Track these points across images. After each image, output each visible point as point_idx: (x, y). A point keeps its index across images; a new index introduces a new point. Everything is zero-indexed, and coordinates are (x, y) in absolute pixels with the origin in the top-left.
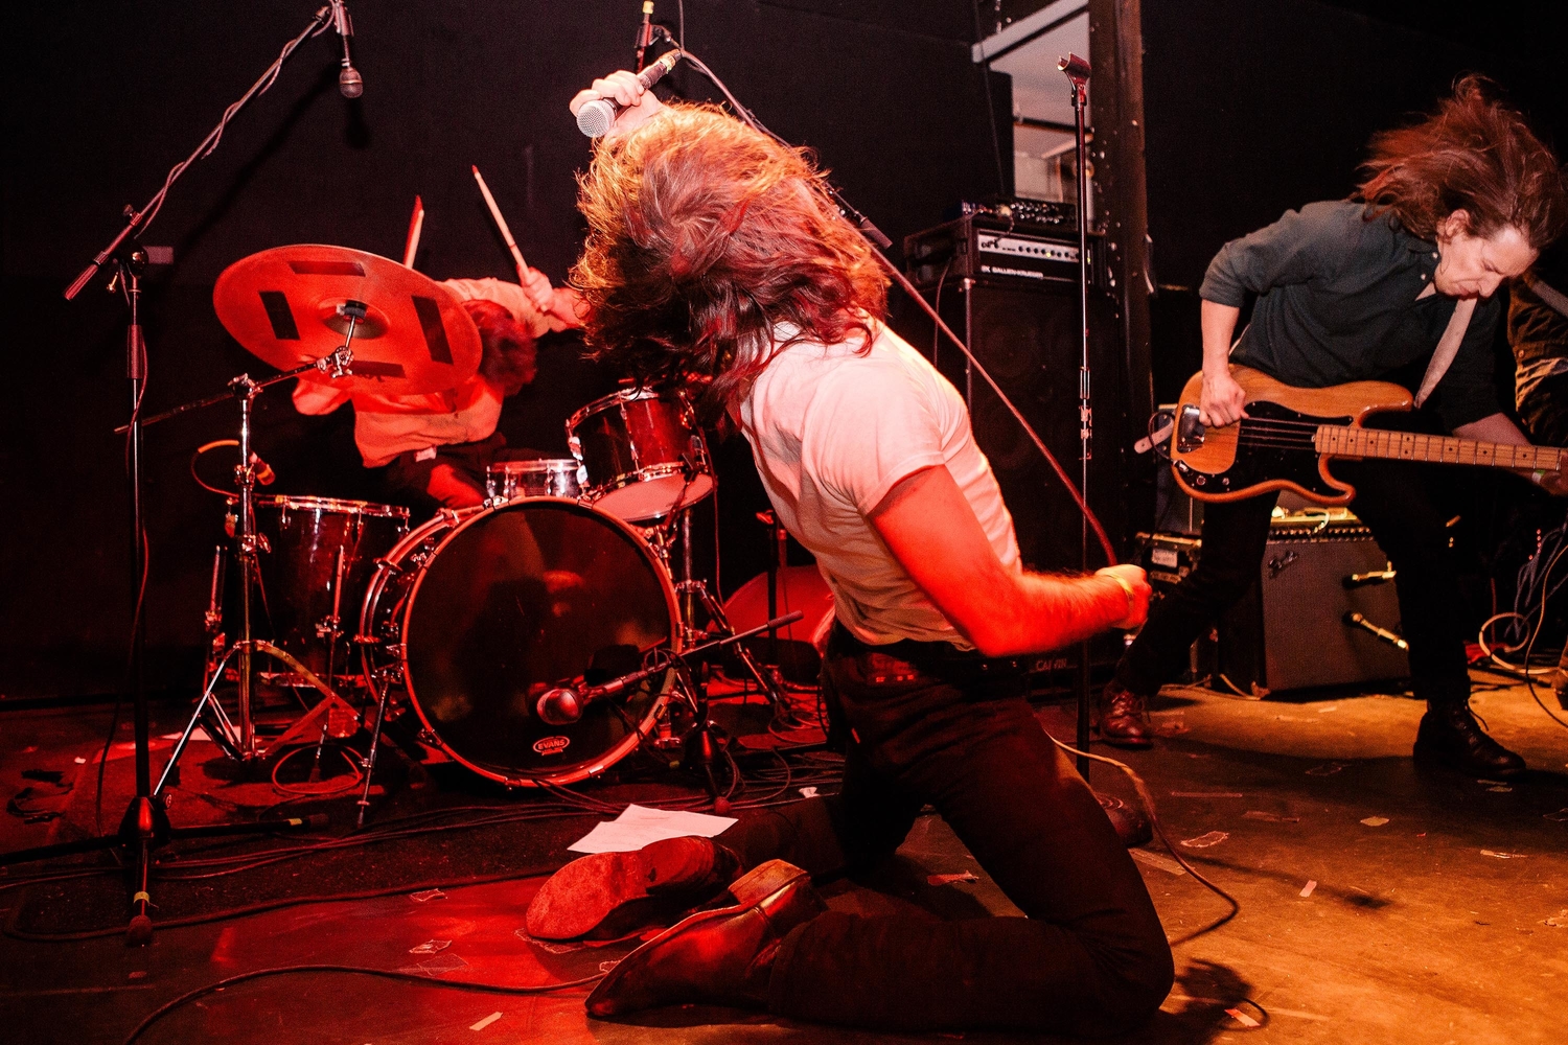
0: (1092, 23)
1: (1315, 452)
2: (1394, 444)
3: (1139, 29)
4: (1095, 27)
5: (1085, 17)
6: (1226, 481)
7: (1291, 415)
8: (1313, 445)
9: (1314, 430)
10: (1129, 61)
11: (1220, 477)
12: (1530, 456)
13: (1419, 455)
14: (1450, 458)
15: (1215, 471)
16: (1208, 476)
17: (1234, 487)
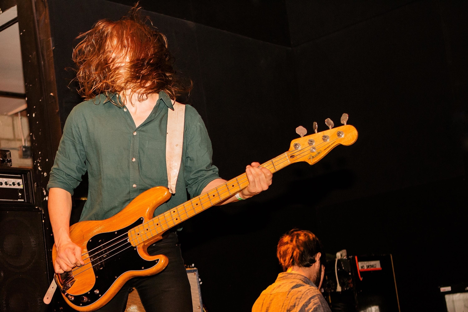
0: (21, 30)
1: (133, 248)
2: (169, 219)
3: (50, 33)
4: (23, 32)
5: (16, 25)
6: (97, 292)
7: (111, 235)
8: (130, 244)
9: (127, 235)
10: (45, 54)
11: (92, 291)
12: (235, 184)
13: (184, 217)
14: (199, 210)
15: (87, 290)
16: (86, 295)
17: (102, 292)
